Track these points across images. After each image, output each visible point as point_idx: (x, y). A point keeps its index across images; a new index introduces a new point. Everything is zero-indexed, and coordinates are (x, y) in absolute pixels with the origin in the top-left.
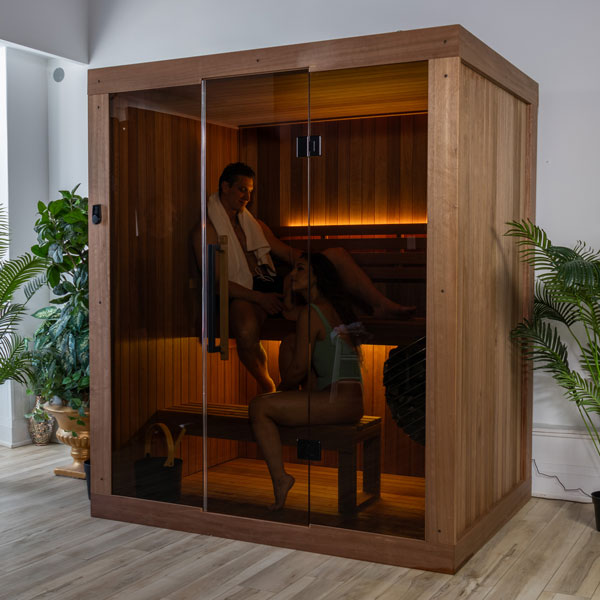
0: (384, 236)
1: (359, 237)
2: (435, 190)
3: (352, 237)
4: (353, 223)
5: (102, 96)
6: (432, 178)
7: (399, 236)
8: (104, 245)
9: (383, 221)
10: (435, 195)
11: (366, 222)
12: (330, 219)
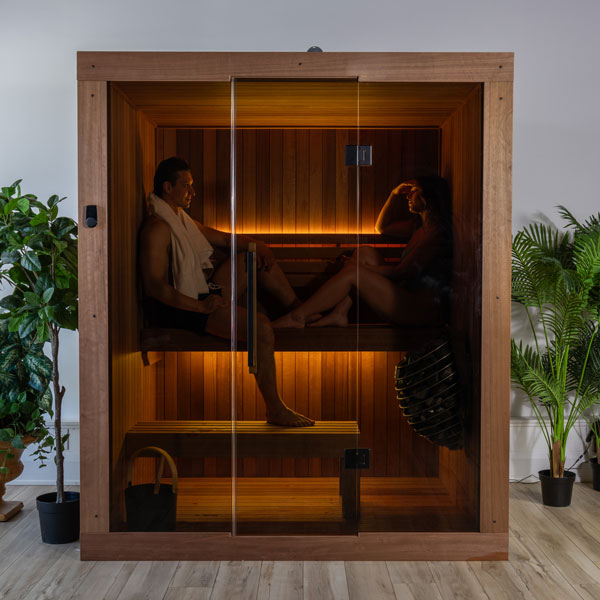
0: (319, 246)
1: (293, 246)
2: (491, 203)
3: (285, 246)
4: (286, 231)
5: (99, 83)
6: (488, 193)
7: (338, 245)
8: (101, 251)
9: (319, 231)
10: (491, 208)
11: (300, 231)
12: (261, 228)
